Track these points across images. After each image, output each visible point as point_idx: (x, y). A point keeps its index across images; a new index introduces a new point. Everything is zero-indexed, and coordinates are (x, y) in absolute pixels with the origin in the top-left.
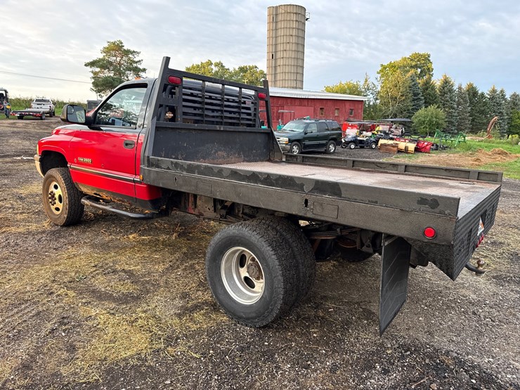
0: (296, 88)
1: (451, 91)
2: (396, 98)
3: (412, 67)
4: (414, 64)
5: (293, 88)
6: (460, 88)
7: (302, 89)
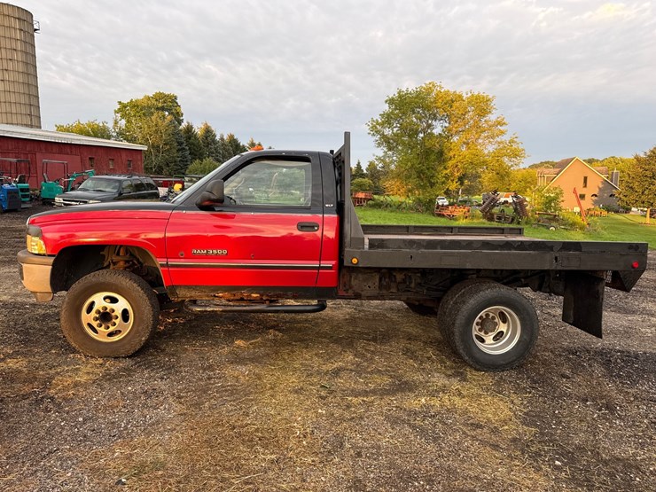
0: (31, 126)
1: (214, 141)
2: (159, 147)
3: (158, 109)
4: (160, 105)
5: (26, 125)
6: (222, 139)
7: (40, 128)
